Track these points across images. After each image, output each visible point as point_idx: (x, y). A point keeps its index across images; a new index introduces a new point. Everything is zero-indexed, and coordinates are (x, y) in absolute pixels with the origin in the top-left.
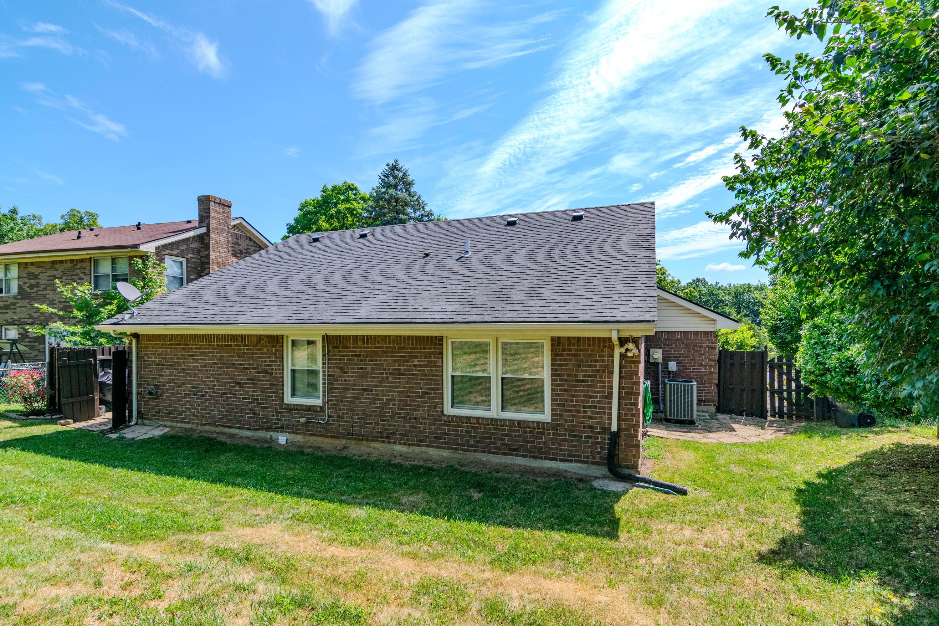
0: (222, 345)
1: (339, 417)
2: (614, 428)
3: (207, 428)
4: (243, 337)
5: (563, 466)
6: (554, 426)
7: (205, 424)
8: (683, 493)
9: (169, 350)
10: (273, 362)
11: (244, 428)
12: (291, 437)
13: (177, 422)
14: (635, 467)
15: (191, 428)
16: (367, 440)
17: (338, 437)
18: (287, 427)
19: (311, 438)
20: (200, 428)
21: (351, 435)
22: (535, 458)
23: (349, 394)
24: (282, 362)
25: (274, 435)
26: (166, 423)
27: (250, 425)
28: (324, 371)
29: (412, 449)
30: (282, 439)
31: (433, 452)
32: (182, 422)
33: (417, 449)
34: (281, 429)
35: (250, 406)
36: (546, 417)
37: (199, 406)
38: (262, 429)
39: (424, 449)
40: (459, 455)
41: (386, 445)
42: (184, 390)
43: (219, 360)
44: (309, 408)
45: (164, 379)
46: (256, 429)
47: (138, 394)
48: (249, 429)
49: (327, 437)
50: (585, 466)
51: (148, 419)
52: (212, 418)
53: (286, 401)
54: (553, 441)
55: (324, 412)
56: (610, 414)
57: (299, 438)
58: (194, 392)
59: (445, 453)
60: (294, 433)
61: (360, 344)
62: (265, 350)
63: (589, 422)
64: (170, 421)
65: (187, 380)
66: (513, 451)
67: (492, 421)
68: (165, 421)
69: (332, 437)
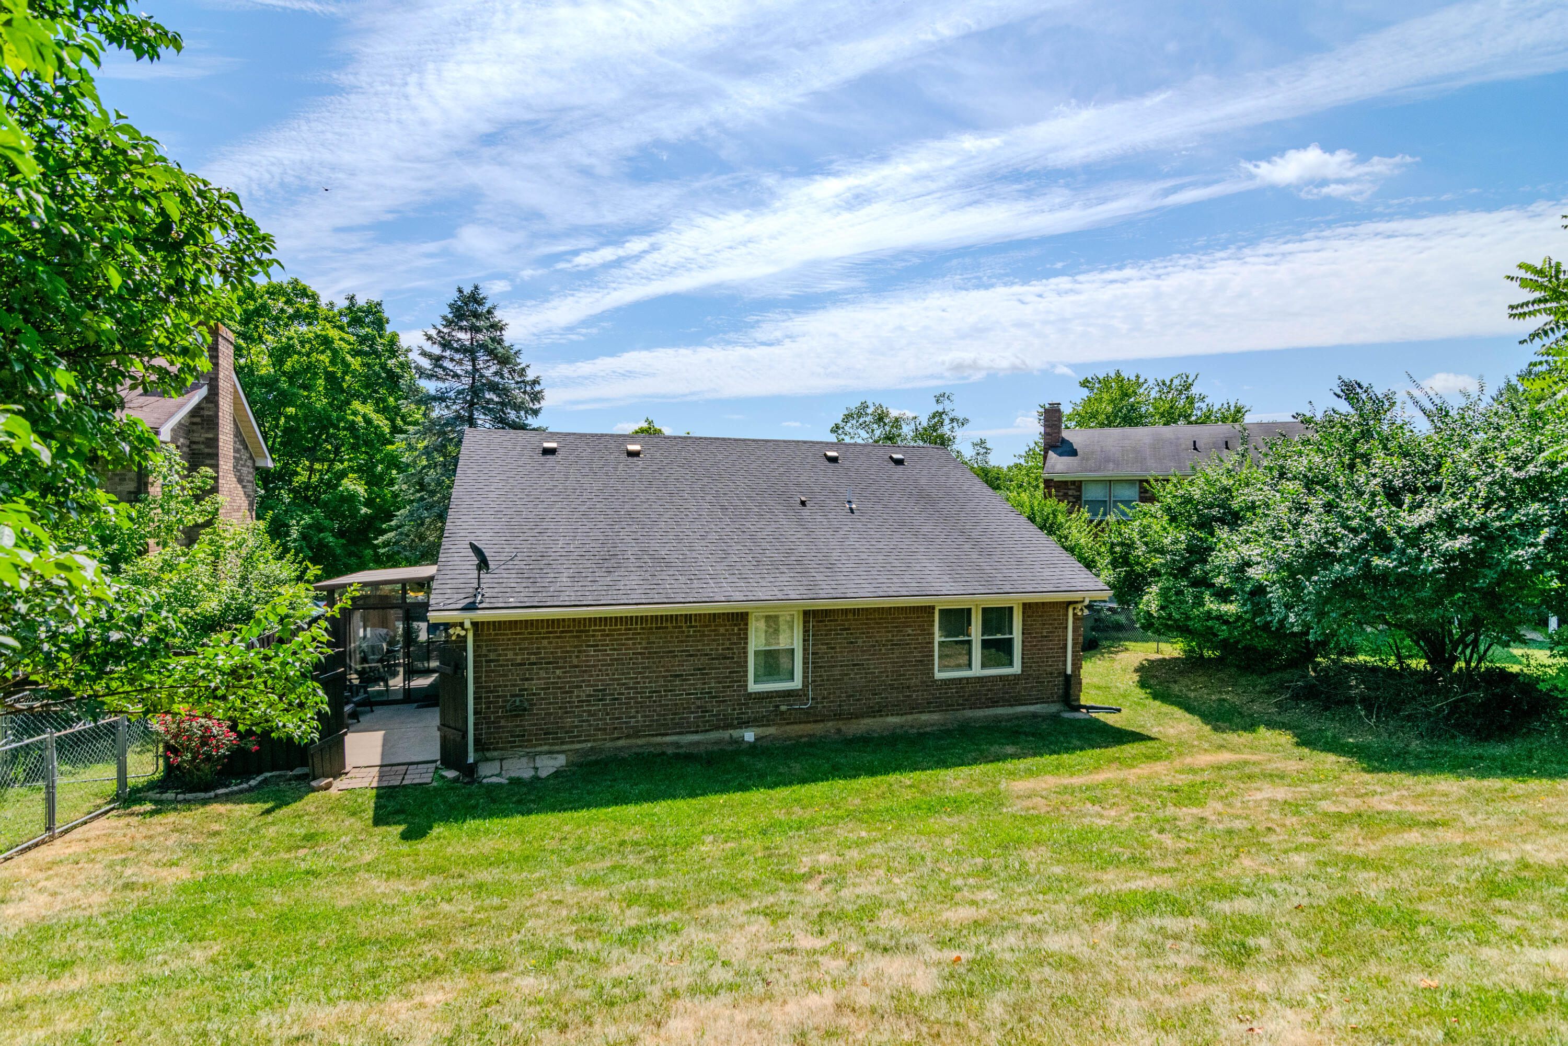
0: (651, 628)
1: (824, 698)
2: (1069, 672)
3: (621, 743)
4: (688, 618)
5: (1032, 708)
6: (1025, 675)
7: (619, 738)
8: (1119, 710)
9: (545, 642)
10: (735, 644)
11: (688, 732)
12: (761, 731)
13: (562, 743)
14: (1078, 699)
15: (592, 748)
16: (857, 718)
17: (822, 721)
18: (756, 720)
19: (788, 728)
20: (609, 744)
21: (838, 716)
22: (1011, 705)
23: (837, 672)
24: (746, 643)
25: (736, 733)
26: (539, 749)
27: (698, 726)
28: (805, 650)
29: (904, 718)
30: (749, 736)
31: (924, 717)
32: (573, 742)
33: (910, 717)
34: (745, 724)
35: (698, 703)
36: (1017, 668)
37: (607, 714)
38: (717, 728)
39: (916, 716)
40: (949, 716)
41: (879, 720)
42: (578, 696)
43: (646, 648)
44: (788, 694)
45: (535, 685)
46: (707, 731)
47: (475, 713)
48: (697, 732)
49: (809, 722)
50: (1045, 705)
51: (495, 749)
52: (632, 727)
53: (750, 690)
54: (1025, 688)
55: (806, 695)
56: (1066, 661)
57: (772, 730)
58: (600, 695)
59: (935, 717)
60: (763, 726)
61: (850, 616)
62: (722, 630)
63: (1049, 669)
64: (548, 744)
65: (583, 681)
66: (994, 703)
67: (980, 679)
68: (535, 746)
69: (816, 722)
